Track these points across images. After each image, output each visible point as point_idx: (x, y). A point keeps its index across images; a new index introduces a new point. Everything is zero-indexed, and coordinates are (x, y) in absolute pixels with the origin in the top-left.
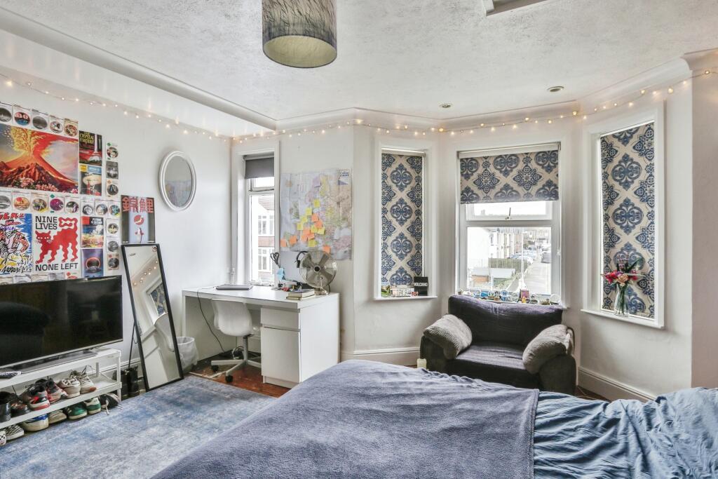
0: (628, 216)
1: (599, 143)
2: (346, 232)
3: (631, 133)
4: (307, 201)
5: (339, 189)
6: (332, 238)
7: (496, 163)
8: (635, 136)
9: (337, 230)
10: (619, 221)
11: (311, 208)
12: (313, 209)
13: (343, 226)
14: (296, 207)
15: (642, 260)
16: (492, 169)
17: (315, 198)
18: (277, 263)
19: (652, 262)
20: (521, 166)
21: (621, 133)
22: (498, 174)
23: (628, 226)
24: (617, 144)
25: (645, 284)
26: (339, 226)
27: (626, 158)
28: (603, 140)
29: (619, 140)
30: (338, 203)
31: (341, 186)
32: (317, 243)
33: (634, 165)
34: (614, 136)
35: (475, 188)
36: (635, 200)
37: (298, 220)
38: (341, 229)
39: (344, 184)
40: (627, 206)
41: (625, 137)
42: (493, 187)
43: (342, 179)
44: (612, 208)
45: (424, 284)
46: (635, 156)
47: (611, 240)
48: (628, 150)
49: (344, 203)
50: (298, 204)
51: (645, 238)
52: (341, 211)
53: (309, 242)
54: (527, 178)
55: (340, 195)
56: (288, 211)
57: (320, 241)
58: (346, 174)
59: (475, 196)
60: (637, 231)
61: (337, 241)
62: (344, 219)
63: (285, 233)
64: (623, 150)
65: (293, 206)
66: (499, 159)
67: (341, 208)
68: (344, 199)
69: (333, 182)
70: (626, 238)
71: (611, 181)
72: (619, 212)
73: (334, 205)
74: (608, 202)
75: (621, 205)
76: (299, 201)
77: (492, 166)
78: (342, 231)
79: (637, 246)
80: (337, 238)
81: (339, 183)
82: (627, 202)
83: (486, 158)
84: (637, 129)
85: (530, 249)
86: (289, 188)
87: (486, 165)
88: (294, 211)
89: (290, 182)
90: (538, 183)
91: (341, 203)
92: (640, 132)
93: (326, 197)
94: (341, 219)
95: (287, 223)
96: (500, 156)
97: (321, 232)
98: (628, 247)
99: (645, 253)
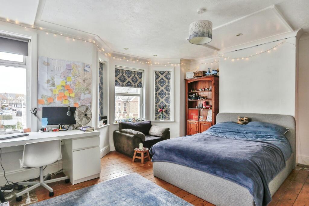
0: (162, 94)
1: (154, 73)
2: (88, 96)
3: (164, 72)
4: (62, 77)
5: (84, 73)
6: (79, 99)
7: (126, 73)
8: (165, 73)
9: (82, 95)
10: (160, 95)
11: (65, 81)
12: (66, 82)
13: (86, 93)
14: (53, 79)
15: (166, 106)
16: (124, 75)
17: (68, 76)
18: (36, 116)
19: (169, 106)
20: (133, 75)
21: (161, 72)
22: (126, 77)
23: (162, 97)
24: (160, 74)
25: (167, 112)
26: (84, 92)
27: (162, 79)
28: (156, 72)
29: (160, 73)
30: (84, 81)
31: (86, 72)
32: (69, 101)
33: (164, 81)
34: (159, 72)
35: (119, 81)
36: (165, 90)
37: (53, 88)
38: (85, 94)
39: (87, 71)
40: (162, 91)
41: (162, 73)
42: (125, 81)
43: (86, 69)
44: (158, 92)
45: (105, 120)
46: (165, 78)
47: (157, 100)
48: (163, 76)
49: (88, 81)
50: (55, 78)
51: (167, 100)
52: (85, 85)
53: (63, 101)
54: (135, 80)
55: (85, 76)
56: (46, 82)
57: (71, 100)
58: (88, 67)
59: (119, 84)
60: (165, 98)
61: (83, 100)
62: (87, 89)
63: (42, 95)
64: (162, 76)
65: (50, 79)
66: (127, 71)
67: (85, 83)
68: (87, 79)
69: (80, 69)
70: (162, 100)
71: (158, 84)
72: (160, 93)
73: (81, 81)
74: (157, 90)
75: (161, 91)
76: (56, 76)
77: (124, 74)
78: (86, 95)
79: (165, 102)
80: (83, 99)
81: (85, 70)
82: (162, 90)
83: (123, 70)
84: (165, 72)
85: (5, 109)
86: (47, 66)
87: (123, 73)
88: (51, 82)
89: (48, 63)
90: (138, 82)
91: (85, 81)
92: (166, 73)
93: (76, 77)
94: (85, 89)
95: (44, 88)
96: (127, 70)
97: (73, 95)
98: (162, 102)
99: (167, 104)
